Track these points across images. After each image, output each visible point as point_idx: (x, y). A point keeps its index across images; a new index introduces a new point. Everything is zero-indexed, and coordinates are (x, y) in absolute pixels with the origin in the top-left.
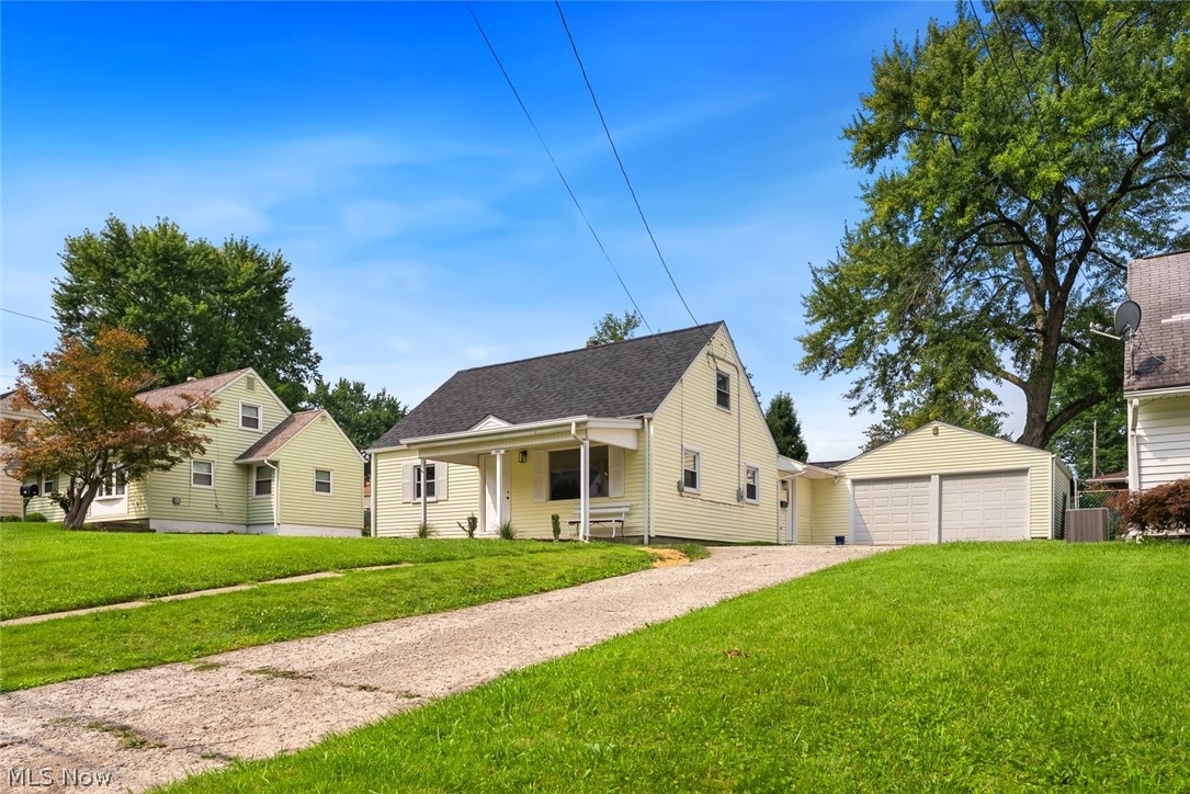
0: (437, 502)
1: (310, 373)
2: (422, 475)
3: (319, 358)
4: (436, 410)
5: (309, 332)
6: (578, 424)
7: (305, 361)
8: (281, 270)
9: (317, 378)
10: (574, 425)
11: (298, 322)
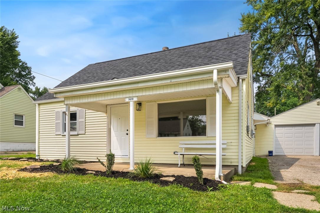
0: (78, 135)
1: (31, 82)
2: (67, 117)
3: (34, 77)
4: (77, 81)
5: (31, 68)
6: (219, 71)
7: (29, 78)
8: (14, 38)
9: (33, 84)
10: (215, 72)
11: (26, 64)
